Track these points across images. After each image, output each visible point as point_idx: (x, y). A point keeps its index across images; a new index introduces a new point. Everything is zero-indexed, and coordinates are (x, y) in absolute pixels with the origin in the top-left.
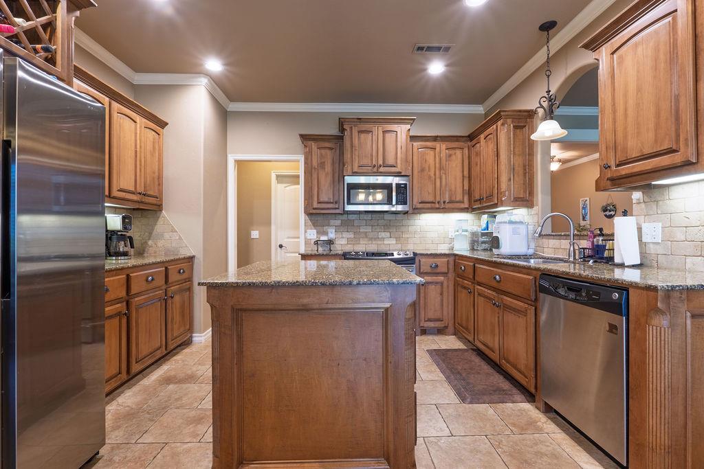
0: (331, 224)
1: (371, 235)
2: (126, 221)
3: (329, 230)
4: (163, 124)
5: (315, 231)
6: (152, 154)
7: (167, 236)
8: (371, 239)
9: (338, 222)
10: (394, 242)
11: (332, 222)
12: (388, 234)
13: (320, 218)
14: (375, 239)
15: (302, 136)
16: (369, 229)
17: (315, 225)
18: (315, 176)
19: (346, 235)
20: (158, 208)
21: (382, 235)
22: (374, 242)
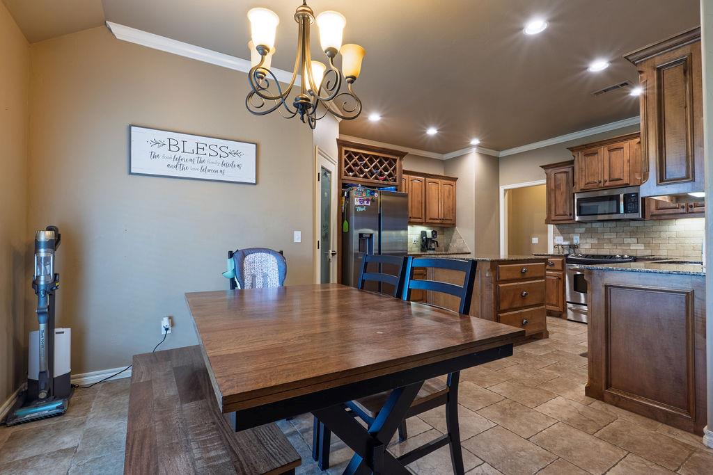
0: (576, 232)
1: (615, 241)
2: (434, 233)
3: (575, 237)
4: (455, 179)
5: (562, 238)
6: (448, 197)
7: (458, 241)
8: (615, 244)
9: (582, 230)
10: (643, 248)
11: (577, 230)
12: (635, 240)
13: (566, 227)
14: (620, 244)
15: (542, 167)
16: (613, 236)
17: (562, 233)
18: (553, 195)
19: (589, 241)
20: (454, 225)
21: (628, 240)
22: (618, 248)
